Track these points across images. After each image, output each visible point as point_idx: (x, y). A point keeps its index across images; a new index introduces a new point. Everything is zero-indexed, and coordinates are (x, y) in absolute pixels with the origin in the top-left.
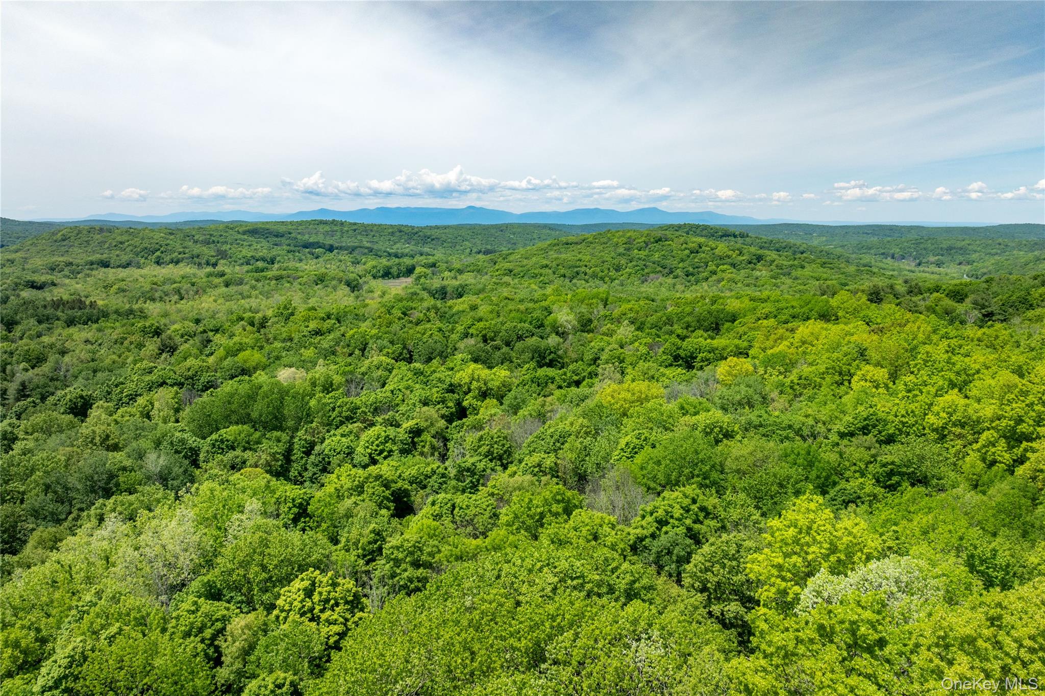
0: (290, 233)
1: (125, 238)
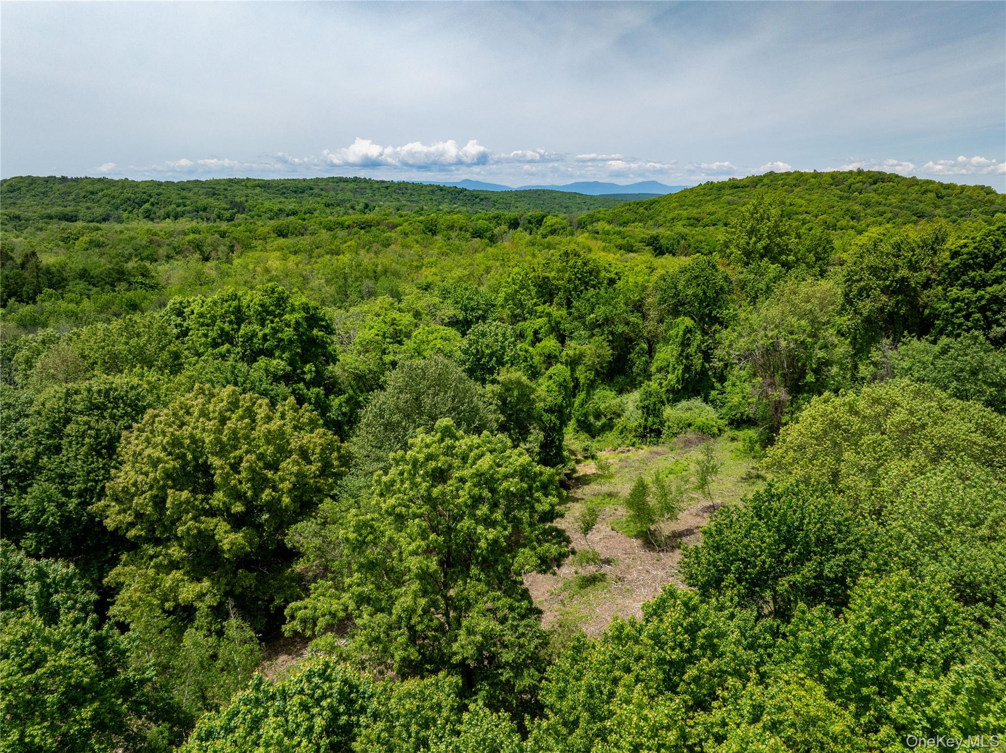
0: (311, 189)
1: (98, 186)
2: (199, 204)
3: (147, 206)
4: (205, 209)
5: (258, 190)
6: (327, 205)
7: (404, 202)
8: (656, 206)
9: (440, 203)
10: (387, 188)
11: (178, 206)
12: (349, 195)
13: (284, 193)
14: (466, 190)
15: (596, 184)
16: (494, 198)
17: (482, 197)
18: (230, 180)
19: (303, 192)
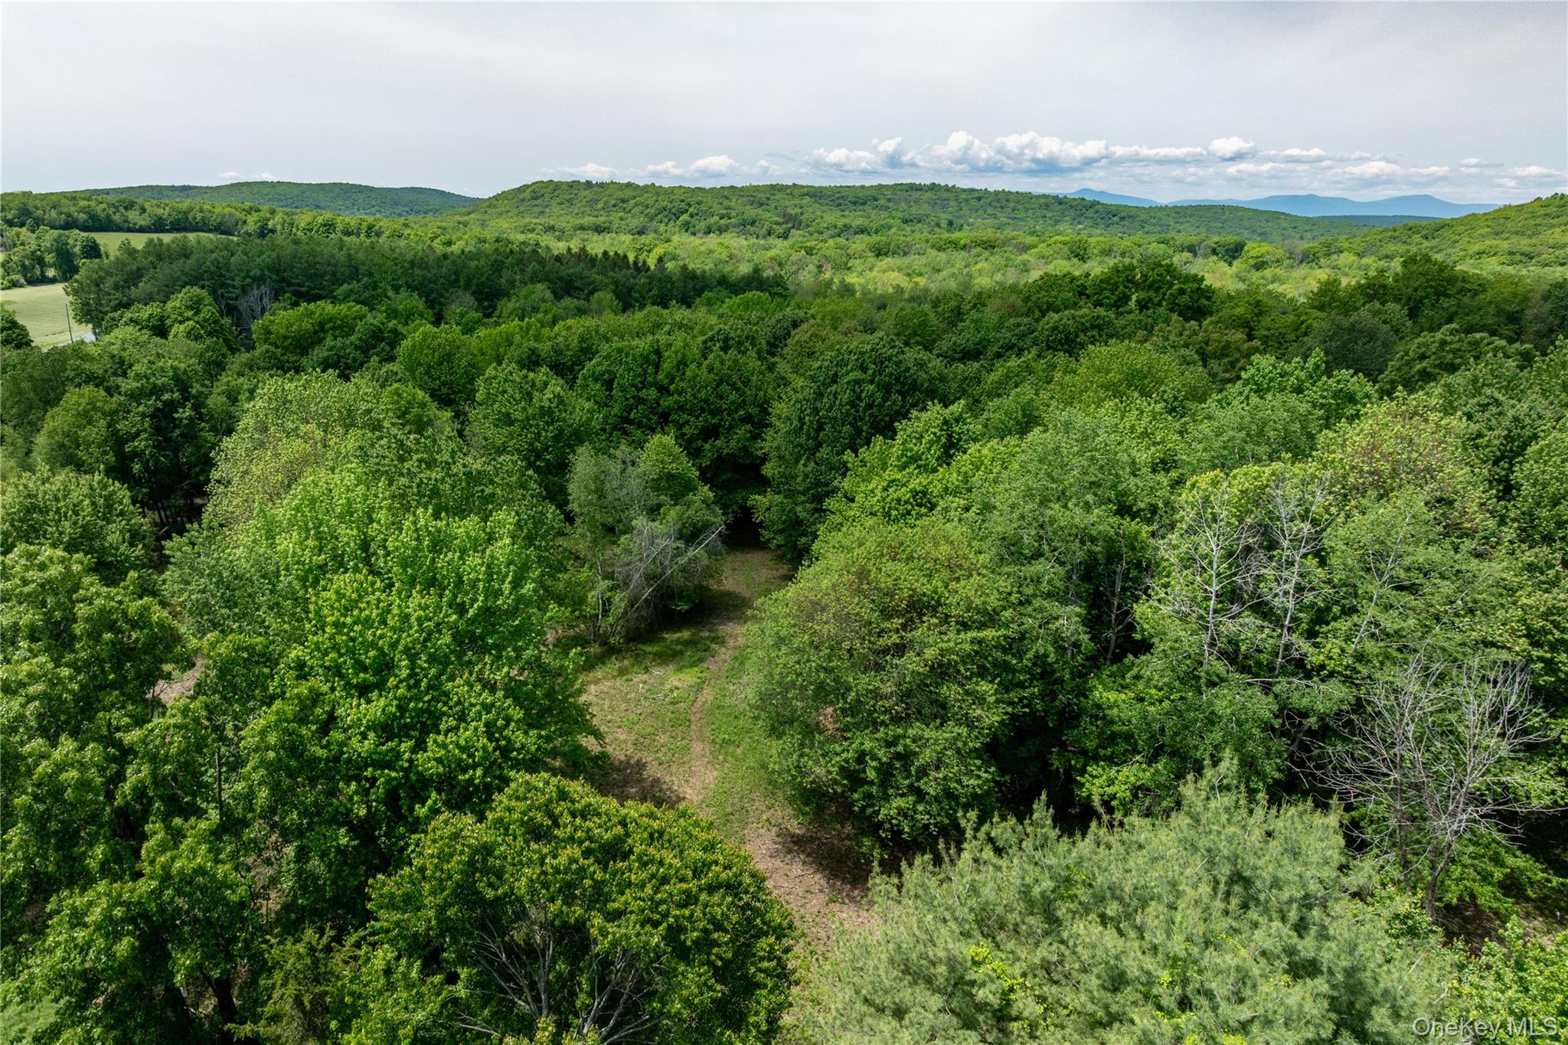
0: (876, 199)
1: (628, 193)
2: (746, 216)
3: (685, 217)
4: (753, 223)
5: (807, 199)
6: (906, 221)
7: (1005, 220)
8: (1445, 232)
9: (1057, 222)
10: (979, 199)
11: (721, 218)
12: (925, 209)
13: (839, 205)
14: (1098, 203)
15: (1311, 199)
16: (1144, 216)
17: (1123, 214)
18: (772, 187)
19: (863, 204)
